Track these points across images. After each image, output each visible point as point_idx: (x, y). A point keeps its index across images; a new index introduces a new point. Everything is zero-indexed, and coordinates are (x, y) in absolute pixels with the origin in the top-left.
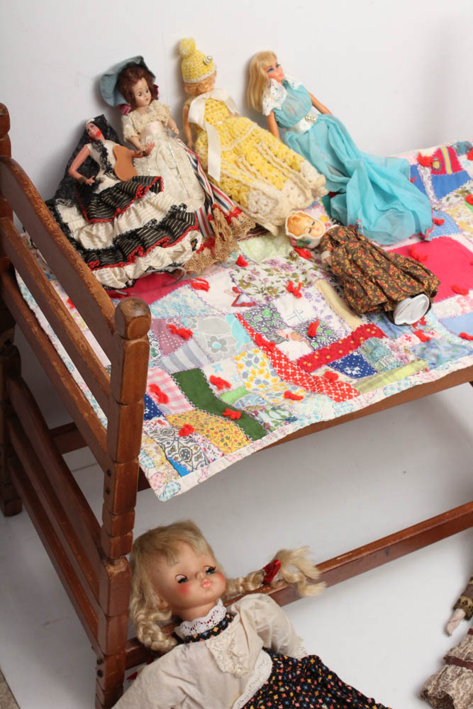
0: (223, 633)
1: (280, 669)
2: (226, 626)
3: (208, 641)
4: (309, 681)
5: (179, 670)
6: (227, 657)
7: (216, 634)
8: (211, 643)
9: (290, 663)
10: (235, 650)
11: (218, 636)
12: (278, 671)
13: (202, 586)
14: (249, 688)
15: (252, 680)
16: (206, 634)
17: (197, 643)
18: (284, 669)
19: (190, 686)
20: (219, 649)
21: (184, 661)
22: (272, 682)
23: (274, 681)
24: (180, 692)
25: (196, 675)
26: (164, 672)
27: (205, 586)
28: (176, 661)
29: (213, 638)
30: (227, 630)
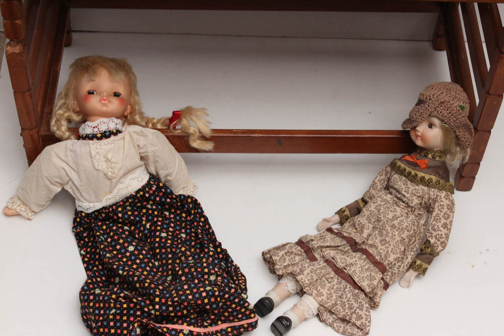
0: (105, 141)
1: (150, 189)
2: (109, 137)
3: (91, 141)
4: (184, 215)
5: (66, 156)
6: (103, 159)
7: (99, 139)
8: (93, 144)
9: (163, 190)
10: (109, 156)
11: (99, 141)
12: (147, 189)
13: (100, 100)
14: (117, 191)
15: (120, 186)
16: (91, 136)
17: (84, 141)
18: (154, 192)
19: (72, 172)
20: (97, 151)
21: (72, 151)
22: (138, 195)
23: (141, 195)
24: (63, 173)
25: (77, 164)
26: (56, 154)
27: (103, 102)
28: (66, 148)
29: (95, 141)
30: (108, 140)
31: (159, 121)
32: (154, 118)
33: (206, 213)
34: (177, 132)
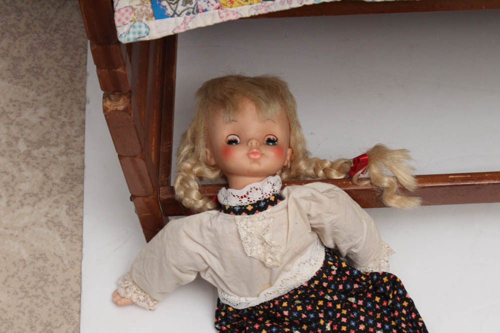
0: (258, 215)
1: (329, 274)
2: (265, 208)
3: (238, 217)
4: (377, 299)
5: (202, 236)
6: (257, 241)
7: (249, 213)
8: (242, 220)
9: (348, 273)
10: (267, 237)
11: (251, 216)
12: (325, 276)
13: (248, 155)
14: (281, 283)
15: (286, 275)
16: (237, 209)
17: (227, 215)
18: (335, 277)
19: (213, 258)
20: (249, 230)
21: (209, 230)
22: (312, 286)
23: (316, 285)
24: (200, 260)
25: (218, 248)
26: (186, 233)
27: (252, 156)
28: (201, 226)
29: (244, 216)
30: (264, 213)
31: (333, 165)
32: (325, 161)
33: (410, 295)
34: (365, 184)
